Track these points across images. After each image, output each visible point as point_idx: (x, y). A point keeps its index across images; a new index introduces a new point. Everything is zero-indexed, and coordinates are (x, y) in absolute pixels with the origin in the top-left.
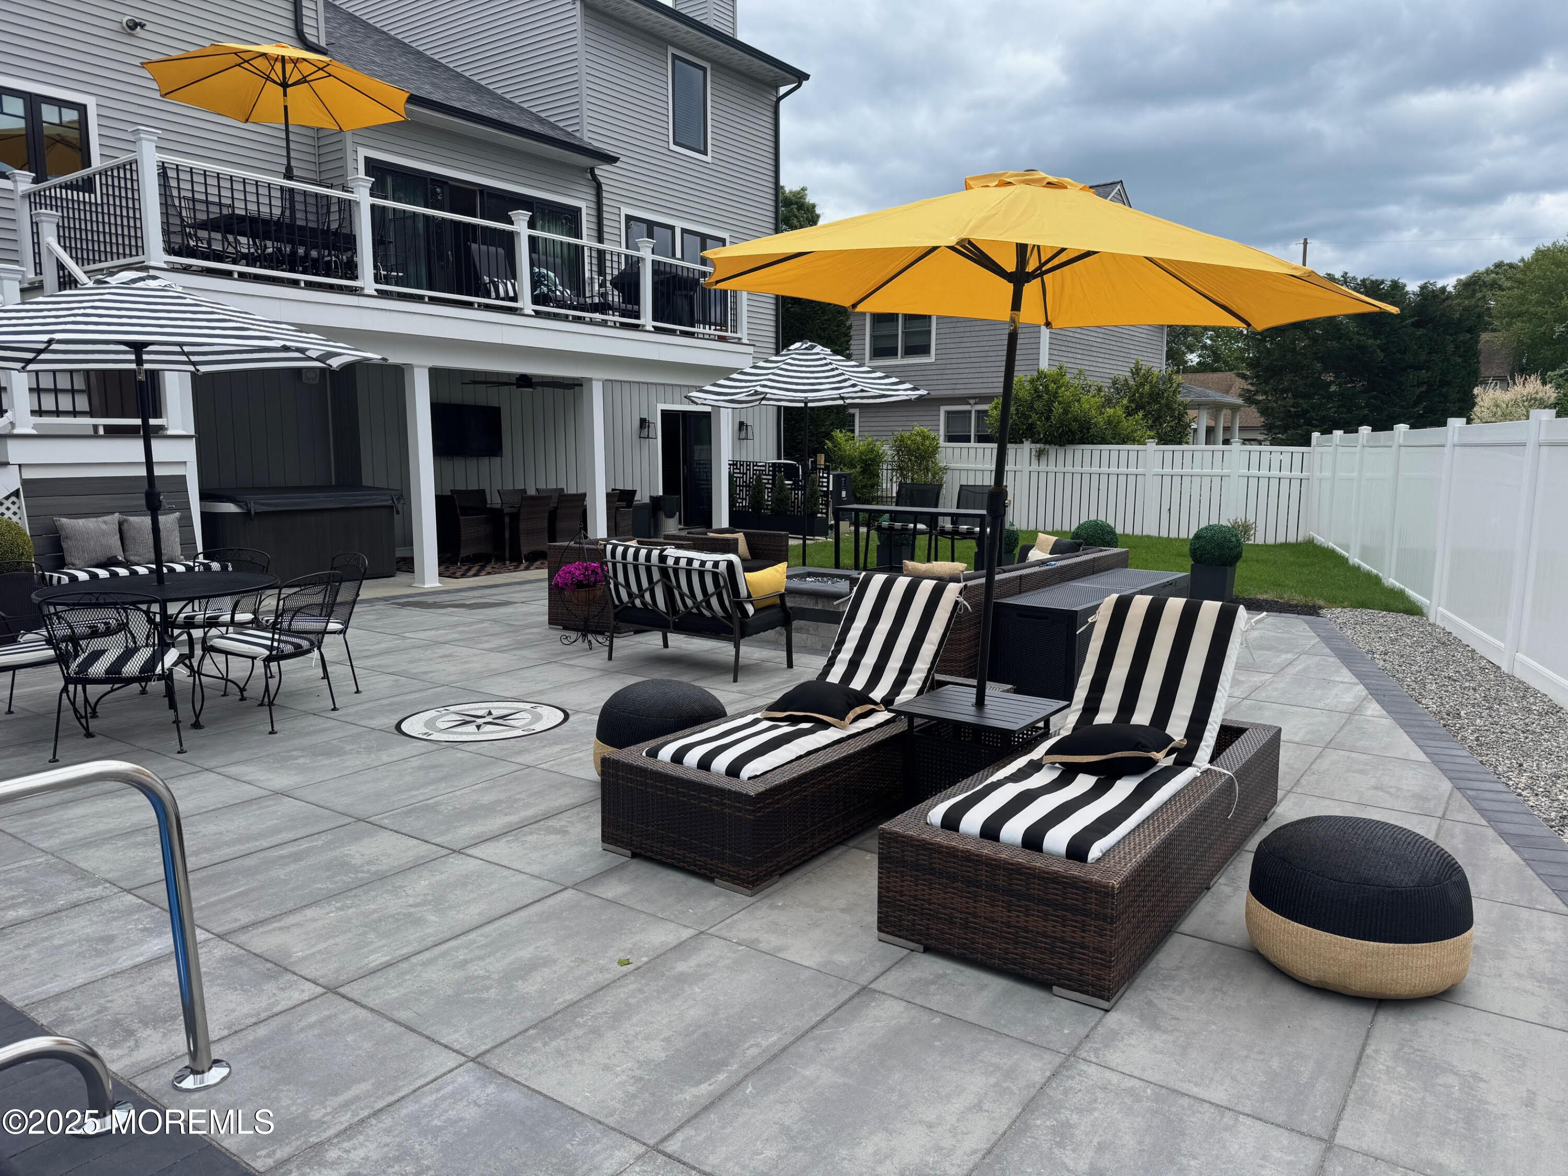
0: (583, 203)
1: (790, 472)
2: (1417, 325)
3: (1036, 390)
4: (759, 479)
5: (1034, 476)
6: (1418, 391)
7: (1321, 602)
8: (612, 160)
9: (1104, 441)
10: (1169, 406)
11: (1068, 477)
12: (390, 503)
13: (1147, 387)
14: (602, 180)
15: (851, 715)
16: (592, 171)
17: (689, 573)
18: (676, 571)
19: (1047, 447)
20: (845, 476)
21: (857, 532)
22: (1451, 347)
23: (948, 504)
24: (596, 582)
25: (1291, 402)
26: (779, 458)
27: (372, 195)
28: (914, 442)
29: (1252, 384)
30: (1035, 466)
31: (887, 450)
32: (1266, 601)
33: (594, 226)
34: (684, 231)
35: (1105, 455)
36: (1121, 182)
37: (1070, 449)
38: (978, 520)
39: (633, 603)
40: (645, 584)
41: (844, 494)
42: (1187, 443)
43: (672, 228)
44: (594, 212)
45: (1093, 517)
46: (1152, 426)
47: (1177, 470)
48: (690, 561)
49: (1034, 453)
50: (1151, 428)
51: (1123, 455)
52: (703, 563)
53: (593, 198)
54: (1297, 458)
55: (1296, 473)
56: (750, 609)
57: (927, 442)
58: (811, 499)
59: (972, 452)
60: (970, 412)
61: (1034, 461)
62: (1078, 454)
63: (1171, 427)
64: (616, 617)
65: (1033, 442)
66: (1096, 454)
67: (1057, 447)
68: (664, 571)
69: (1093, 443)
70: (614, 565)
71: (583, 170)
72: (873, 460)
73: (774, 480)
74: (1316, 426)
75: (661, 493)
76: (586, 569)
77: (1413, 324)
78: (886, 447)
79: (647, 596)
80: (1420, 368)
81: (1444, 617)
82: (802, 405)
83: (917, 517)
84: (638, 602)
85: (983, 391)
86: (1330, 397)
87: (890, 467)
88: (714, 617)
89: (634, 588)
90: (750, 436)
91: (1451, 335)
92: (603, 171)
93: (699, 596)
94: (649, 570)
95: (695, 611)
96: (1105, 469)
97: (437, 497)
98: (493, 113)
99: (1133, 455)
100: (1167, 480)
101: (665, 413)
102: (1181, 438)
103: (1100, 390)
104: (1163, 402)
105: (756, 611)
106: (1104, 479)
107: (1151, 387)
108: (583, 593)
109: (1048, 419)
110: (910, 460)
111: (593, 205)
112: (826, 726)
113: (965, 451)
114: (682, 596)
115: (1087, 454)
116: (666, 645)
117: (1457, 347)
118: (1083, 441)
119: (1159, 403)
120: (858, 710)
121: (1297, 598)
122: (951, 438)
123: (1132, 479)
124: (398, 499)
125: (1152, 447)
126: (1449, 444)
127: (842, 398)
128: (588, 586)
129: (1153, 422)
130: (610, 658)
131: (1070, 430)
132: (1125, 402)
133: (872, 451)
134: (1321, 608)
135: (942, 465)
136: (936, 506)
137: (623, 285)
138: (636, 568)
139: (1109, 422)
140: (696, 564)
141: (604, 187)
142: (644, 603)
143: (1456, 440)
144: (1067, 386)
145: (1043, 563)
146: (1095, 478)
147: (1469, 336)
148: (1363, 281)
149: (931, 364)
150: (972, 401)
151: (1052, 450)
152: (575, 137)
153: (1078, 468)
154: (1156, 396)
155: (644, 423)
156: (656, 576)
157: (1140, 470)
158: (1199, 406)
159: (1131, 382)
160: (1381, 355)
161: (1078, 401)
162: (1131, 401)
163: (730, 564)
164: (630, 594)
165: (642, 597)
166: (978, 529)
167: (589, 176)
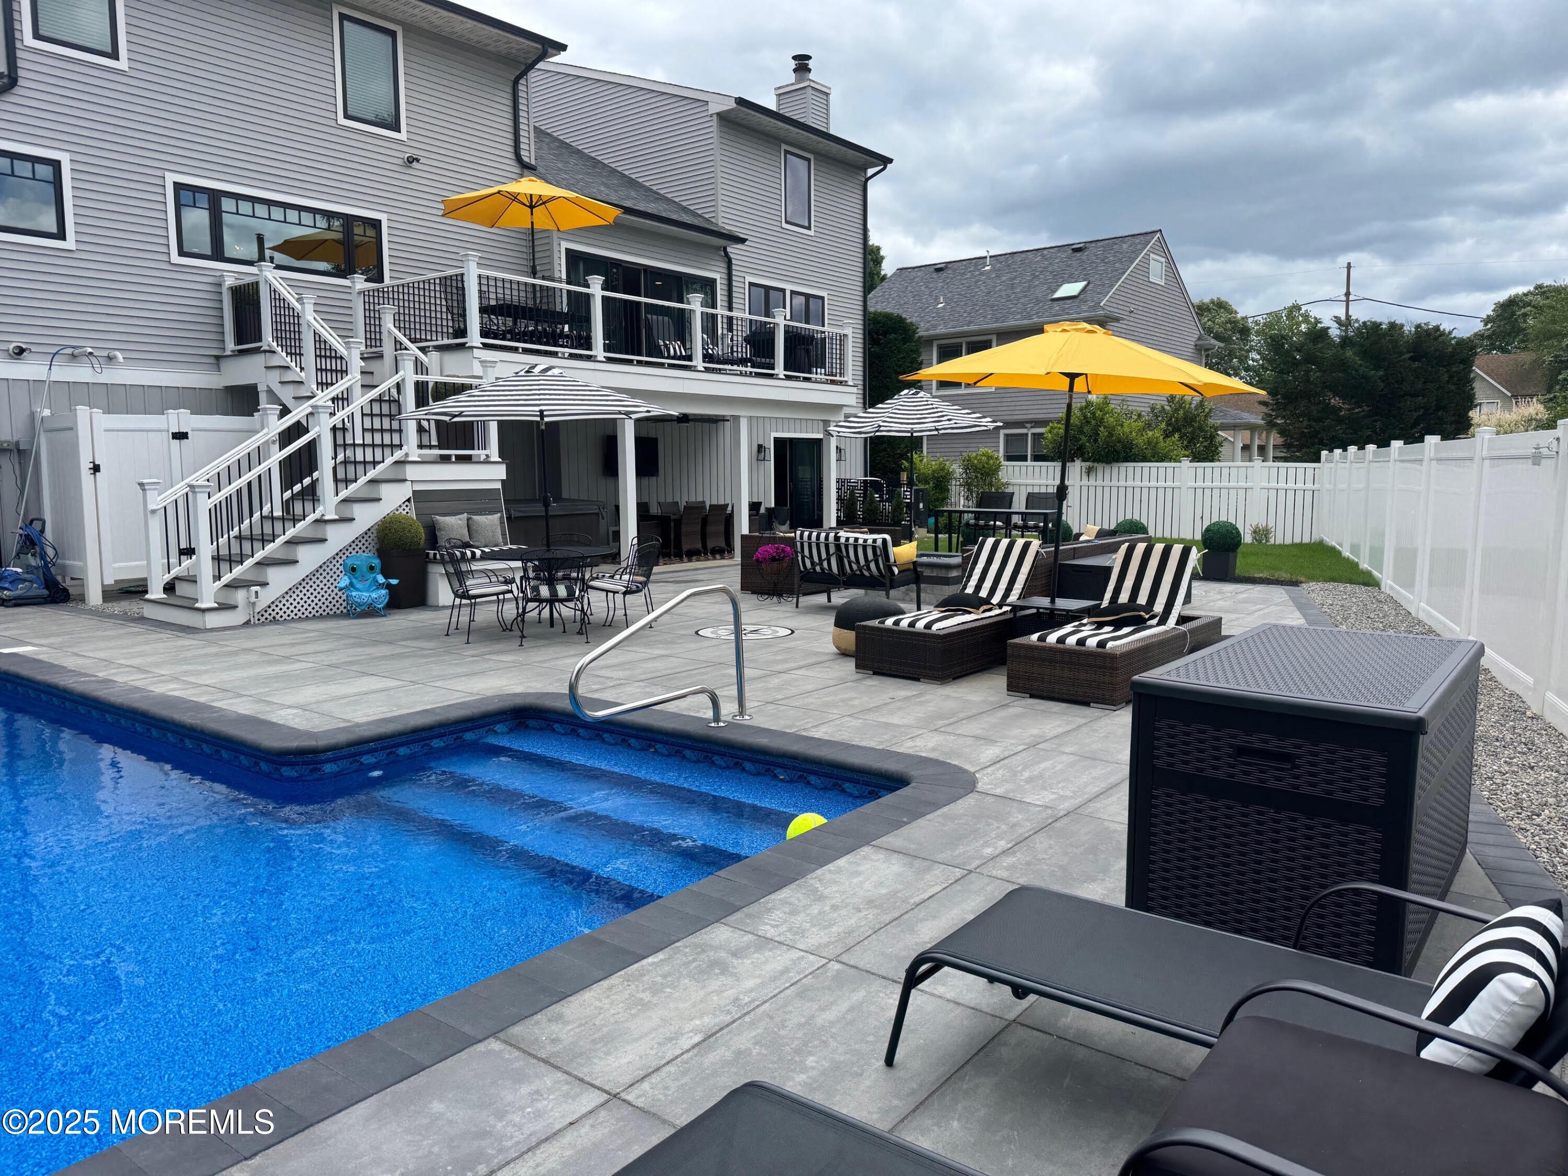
0: (717, 275)
1: (876, 487)
2: (1412, 359)
3: (1085, 417)
4: (852, 493)
5: (1085, 490)
6: (1415, 415)
7: (1303, 579)
8: (743, 241)
9: (1144, 459)
10: (1201, 429)
11: (1114, 490)
12: (597, 511)
13: (1181, 412)
14: (732, 256)
15: (982, 609)
16: (725, 249)
17: (856, 547)
18: (847, 546)
19: (1095, 464)
20: (921, 490)
21: (936, 538)
22: (1445, 377)
23: (1019, 504)
24: (784, 557)
25: (1305, 423)
26: (866, 476)
27: (602, 289)
28: (980, 461)
29: (1273, 410)
30: (1085, 482)
31: (957, 469)
32: (1260, 578)
33: (726, 293)
34: (792, 292)
35: (1146, 471)
36: (1160, 230)
37: (1115, 466)
38: (1042, 517)
39: (814, 569)
40: (824, 556)
41: (921, 506)
42: (1219, 461)
43: (783, 291)
44: (725, 282)
45: (1129, 517)
46: (1187, 446)
47: (1208, 484)
48: (856, 539)
49: (1084, 470)
50: (1186, 448)
51: (1162, 471)
52: (865, 541)
53: (725, 271)
54: (1310, 473)
55: (1309, 485)
56: (896, 571)
57: (991, 462)
58: (897, 508)
59: (1030, 469)
60: (1027, 435)
61: (1085, 477)
62: (1123, 470)
63: (1205, 447)
64: (802, 579)
65: (1083, 461)
66: (1138, 471)
67: (1104, 465)
68: (838, 547)
69: (1135, 461)
70: (802, 544)
71: (718, 248)
72: (944, 477)
73: (865, 494)
74: (1326, 446)
75: (773, 505)
76: (778, 548)
77: (1411, 359)
78: (955, 466)
79: (825, 564)
80: (1415, 395)
81: (1391, 588)
82: (909, 435)
83: (995, 516)
84: (818, 569)
85: (1038, 416)
86: (1340, 421)
87: (958, 483)
88: (872, 576)
89: (816, 559)
90: (843, 458)
91: (1445, 366)
92: (733, 250)
93: (862, 562)
94: (827, 546)
95: (858, 572)
96: (1146, 484)
97: (638, 504)
98: (651, 208)
99: (1170, 471)
100: (1199, 492)
101: (777, 441)
102: (1214, 455)
103: (1140, 416)
104: (1196, 425)
105: (899, 572)
106: (1145, 492)
107: (1184, 414)
108: (775, 565)
109: (1096, 441)
110: (976, 477)
111: (725, 276)
112: (970, 613)
113: (1024, 469)
114: (850, 563)
115: (1130, 470)
116: (829, 600)
117: (1451, 377)
118: (1128, 459)
119: (1193, 426)
120: (985, 607)
121: (1285, 576)
122: (1009, 458)
123: (1169, 492)
124: (604, 508)
125: (1186, 465)
126: (1426, 458)
127: (937, 430)
128: (777, 560)
129: (1189, 442)
130: (797, 607)
131: (1115, 451)
132: (1163, 425)
133: (943, 469)
134: (1301, 582)
135: (1004, 481)
136: (1010, 508)
137: (754, 341)
138: (818, 545)
139: (1149, 443)
140: (861, 541)
141: (734, 261)
142: (822, 569)
143: (1432, 455)
144: (1112, 412)
145: (1089, 541)
146: (1137, 491)
147: (1462, 366)
148: (1364, 323)
149: (991, 393)
150: (1028, 425)
151: (1100, 467)
152: (712, 223)
153: (1122, 483)
154: (1189, 419)
155: (760, 448)
156: (832, 549)
157: (1177, 484)
158: (1234, 427)
159: (1167, 408)
160: (1382, 385)
161: (1122, 426)
162: (1168, 425)
163: (884, 541)
164: (813, 563)
165: (821, 564)
166: (1042, 524)
167: (723, 253)
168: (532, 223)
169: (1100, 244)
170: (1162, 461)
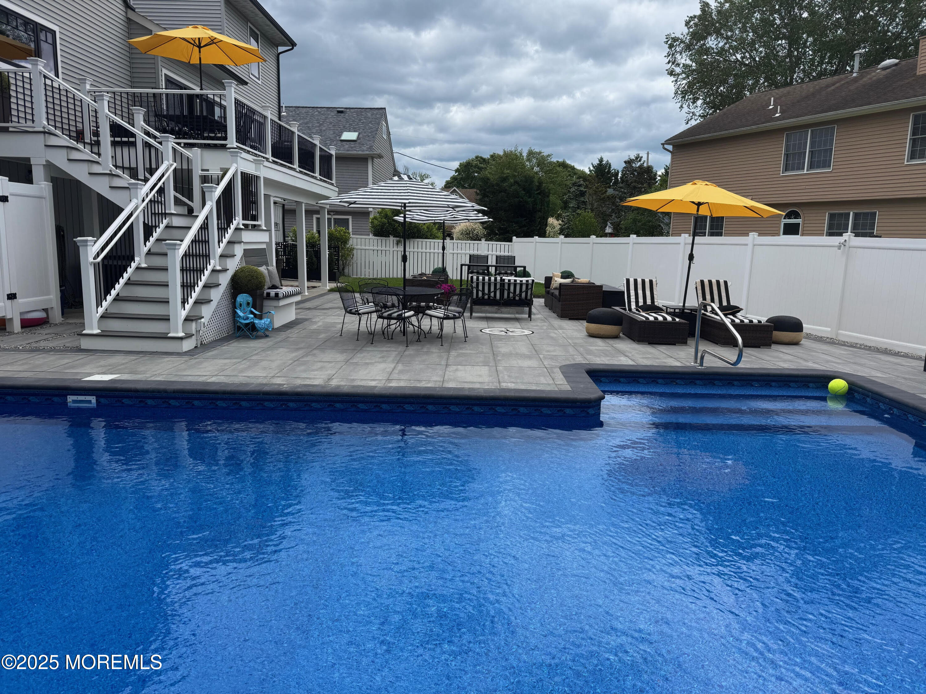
5: (395, 253)
8: (245, 84)
9: (427, 238)
15: (665, 311)
17: (515, 284)
19: (402, 239)
28: (340, 234)
30: (395, 248)
35: (428, 244)
39: (484, 297)
40: (492, 290)
48: (515, 281)
49: (396, 242)
54: (506, 247)
61: (395, 246)
62: (416, 243)
64: (474, 303)
65: (394, 237)
66: (424, 243)
68: (502, 285)
79: (492, 294)
84: (487, 297)
88: (521, 300)
89: (485, 292)
95: (513, 298)
96: (428, 250)
100: (455, 256)
106: (428, 255)
113: (367, 241)
114: (509, 293)
115: (420, 243)
135: (352, 245)
140: (518, 282)
142: (489, 297)
146: (424, 254)
150: (332, 213)
156: (498, 286)
164: (483, 294)
165: (489, 294)
168: (200, 58)
169: (352, 110)
170: (434, 238)
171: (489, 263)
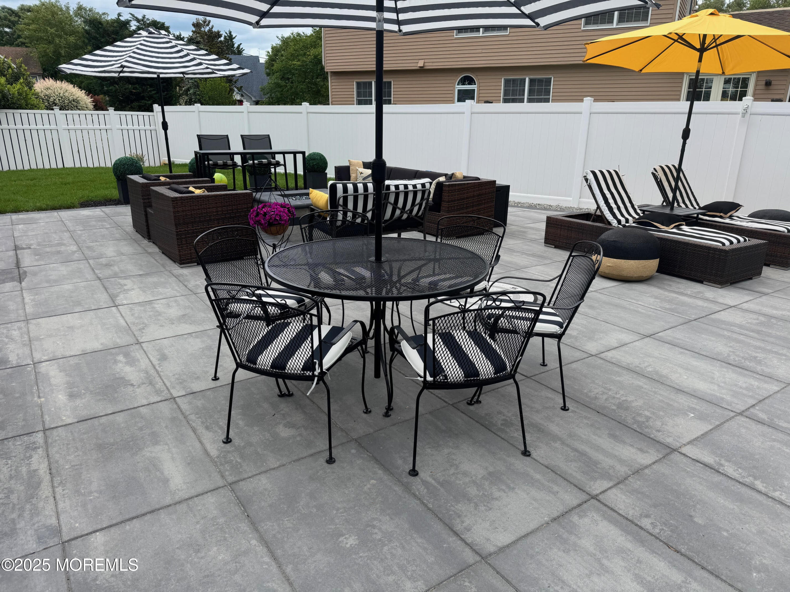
54: (147, 119)
55: (148, 127)
100: (72, 132)
123: (48, 133)
125: (58, 112)
171: (233, 150)
